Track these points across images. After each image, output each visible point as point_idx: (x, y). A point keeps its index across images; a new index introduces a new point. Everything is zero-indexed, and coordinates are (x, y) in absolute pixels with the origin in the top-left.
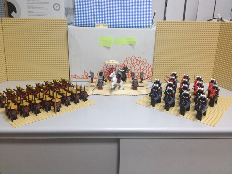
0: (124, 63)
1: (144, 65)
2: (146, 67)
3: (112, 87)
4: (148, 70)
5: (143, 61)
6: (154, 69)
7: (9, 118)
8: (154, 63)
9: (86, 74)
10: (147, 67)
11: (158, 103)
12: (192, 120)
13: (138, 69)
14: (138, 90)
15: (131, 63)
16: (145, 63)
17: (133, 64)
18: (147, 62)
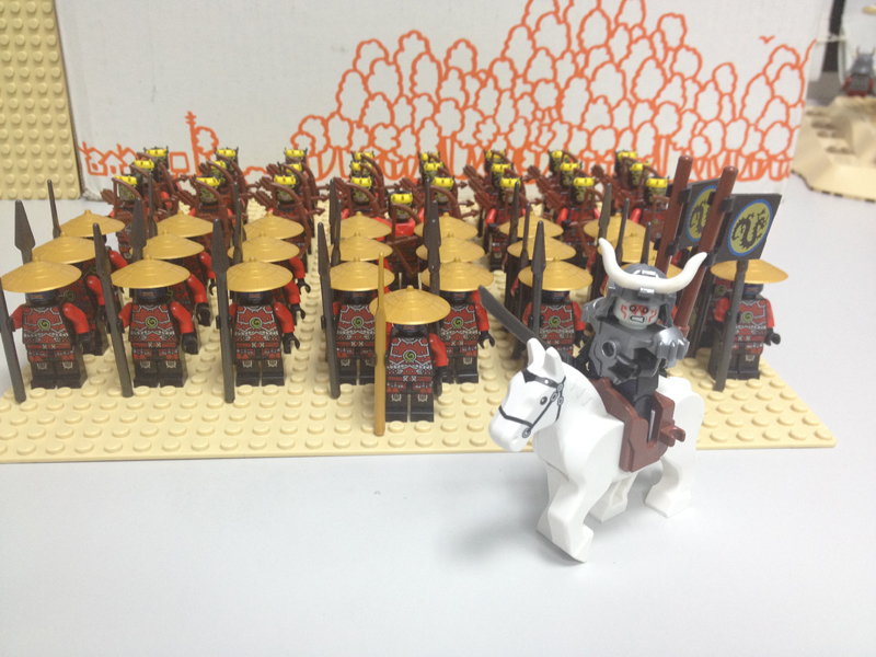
0: (507, 46)
1: (666, 65)
2: (677, 81)
4: (694, 111)
5: (659, 29)
9: (205, 142)
10: (684, 80)
13: (613, 102)
15: (563, 46)
16: (676, 50)
17: (575, 56)
18: (686, 42)
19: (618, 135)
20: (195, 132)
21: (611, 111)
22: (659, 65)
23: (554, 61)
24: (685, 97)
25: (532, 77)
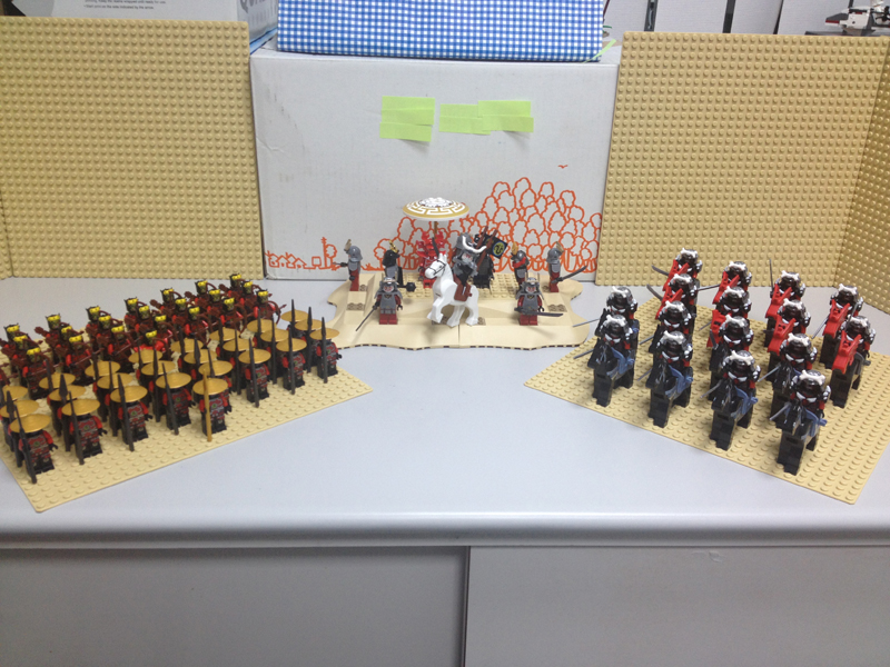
0: (484, 206)
1: (566, 215)
2: (572, 222)
3: (434, 316)
4: (581, 236)
5: (561, 197)
6: (604, 231)
7: (20, 465)
8: (607, 209)
9: (330, 251)
10: (575, 222)
11: (623, 388)
12: (761, 470)
13: (539, 232)
14: (539, 326)
15: (512, 206)
16: (570, 208)
17: (518, 210)
18: (576, 203)
19: (543, 248)
20: (325, 247)
21: (538, 237)
22: (562, 215)
23: (508, 213)
24: (576, 230)
25: (497, 220)
